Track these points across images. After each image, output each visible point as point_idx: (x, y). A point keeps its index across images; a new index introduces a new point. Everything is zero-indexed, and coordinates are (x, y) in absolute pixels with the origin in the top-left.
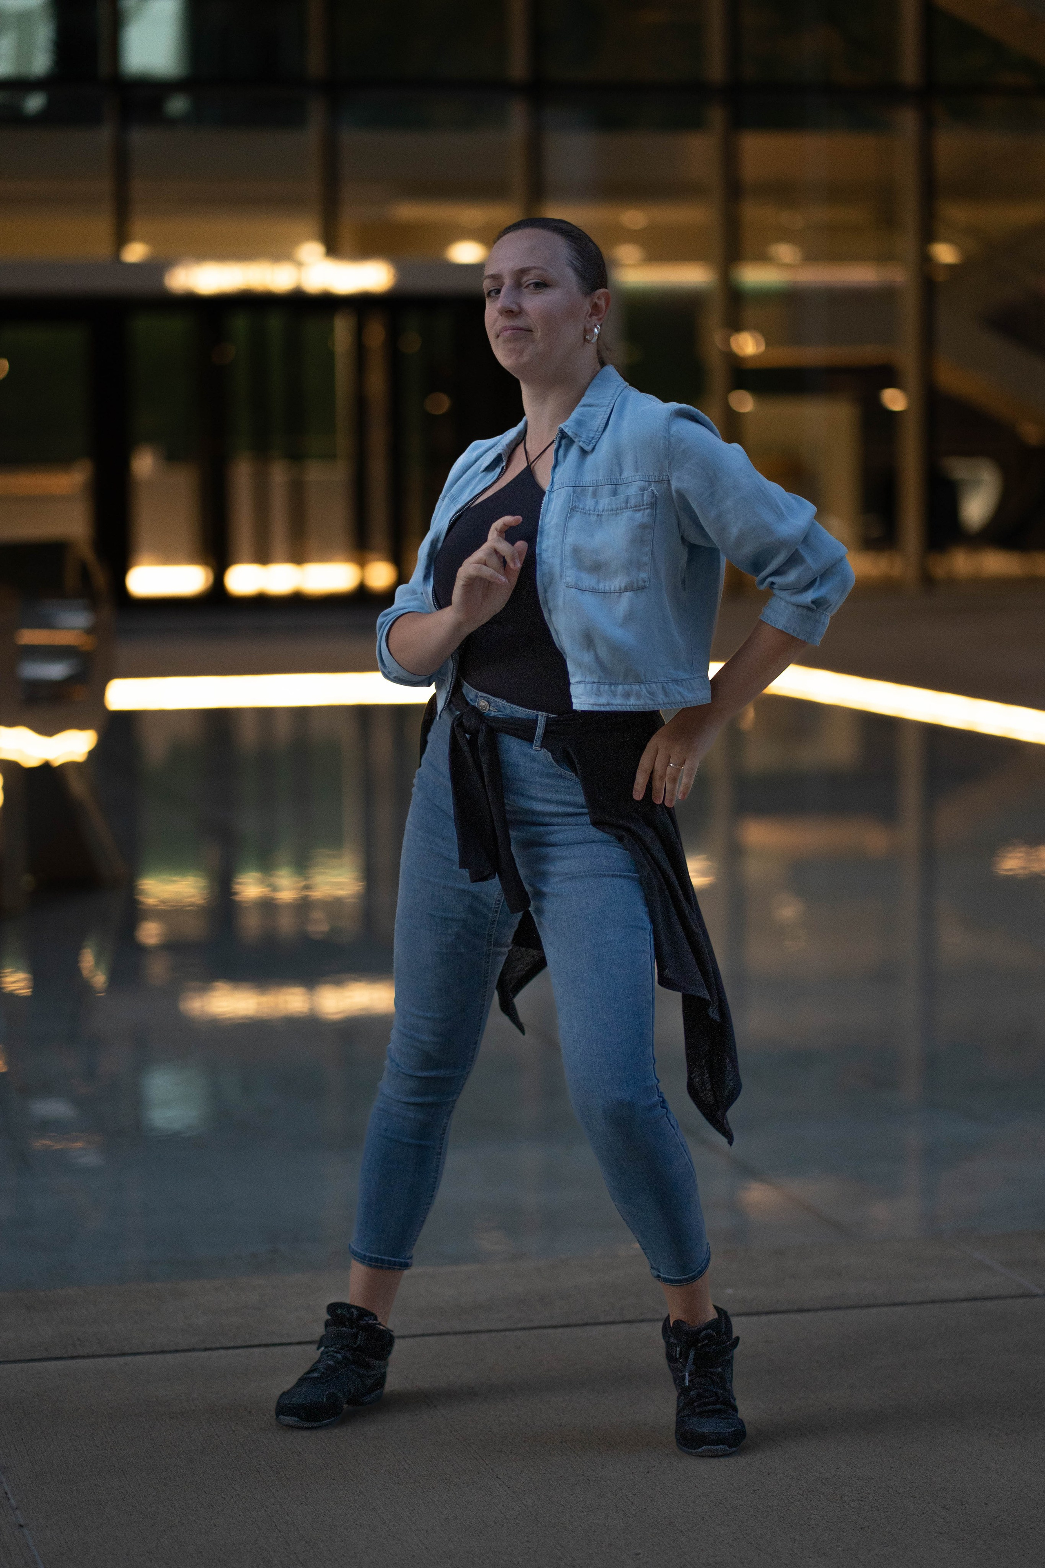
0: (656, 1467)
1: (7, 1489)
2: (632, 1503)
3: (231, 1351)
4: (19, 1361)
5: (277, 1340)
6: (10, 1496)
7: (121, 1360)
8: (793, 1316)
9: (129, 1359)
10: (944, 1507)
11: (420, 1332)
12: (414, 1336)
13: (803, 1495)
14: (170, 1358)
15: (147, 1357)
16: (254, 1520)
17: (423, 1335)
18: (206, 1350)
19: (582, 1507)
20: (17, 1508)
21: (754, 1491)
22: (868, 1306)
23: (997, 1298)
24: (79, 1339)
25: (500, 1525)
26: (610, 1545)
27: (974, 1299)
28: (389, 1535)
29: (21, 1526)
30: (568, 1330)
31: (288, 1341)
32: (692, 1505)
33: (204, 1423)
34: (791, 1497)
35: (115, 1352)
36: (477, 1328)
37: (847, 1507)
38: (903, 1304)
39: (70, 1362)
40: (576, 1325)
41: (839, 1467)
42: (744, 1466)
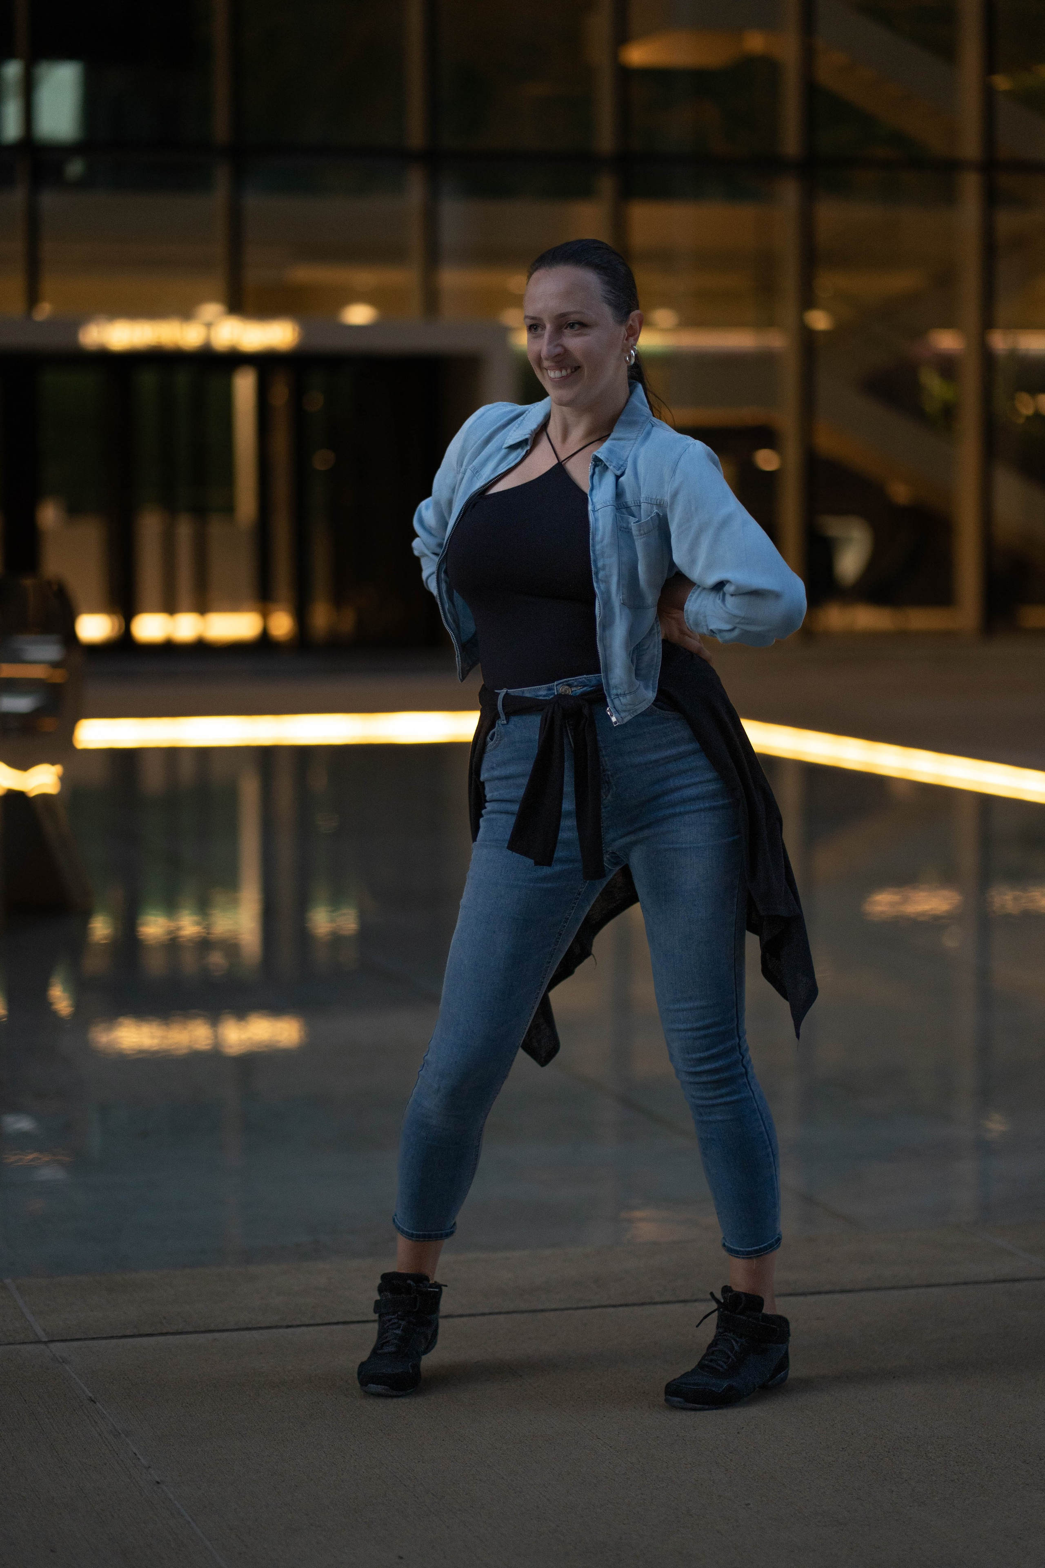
0: (744, 1429)
1: (135, 1450)
2: (731, 1460)
3: (311, 1329)
4: (112, 1337)
5: (354, 1319)
6: (139, 1456)
7: (209, 1336)
8: (837, 1296)
9: (217, 1335)
10: (1024, 1462)
11: (487, 1310)
12: (483, 1314)
13: (889, 1452)
14: (255, 1333)
15: (234, 1334)
16: (378, 1476)
17: (490, 1314)
18: (288, 1327)
19: (685, 1464)
20: (149, 1467)
21: (843, 1449)
22: (906, 1287)
23: (1026, 1279)
24: (165, 1318)
25: (611, 1479)
26: (720, 1496)
27: (1004, 1281)
28: (510, 1489)
29: (158, 1483)
30: (626, 1309)
31: (365, 1319)
32: (787, 1461)
33: (305, 1391)
34: (878, 1454)
35: (203, 1329)
36: (540, 1307)
37: (934, 1462)
38: (938, 1285)
39: (161, 1339)
40: (634, 1305)
41: (916, 1427)
42: (827, 1428)
